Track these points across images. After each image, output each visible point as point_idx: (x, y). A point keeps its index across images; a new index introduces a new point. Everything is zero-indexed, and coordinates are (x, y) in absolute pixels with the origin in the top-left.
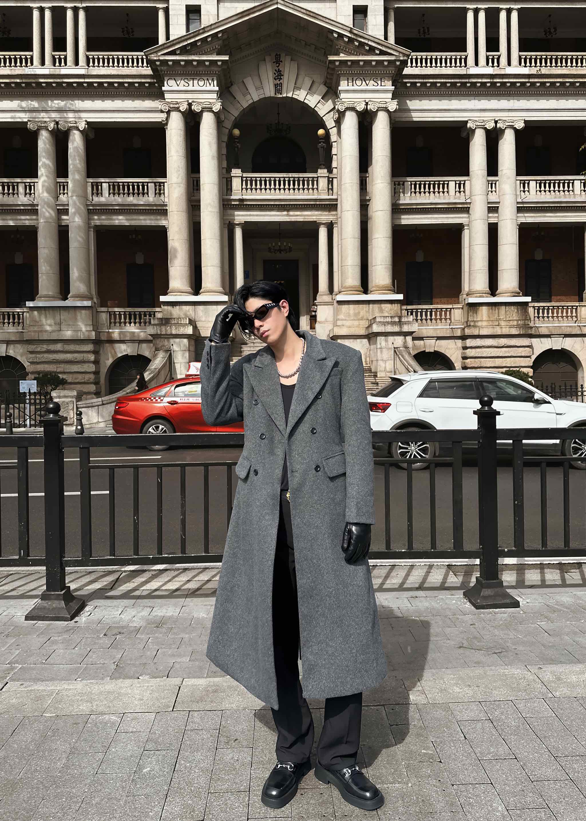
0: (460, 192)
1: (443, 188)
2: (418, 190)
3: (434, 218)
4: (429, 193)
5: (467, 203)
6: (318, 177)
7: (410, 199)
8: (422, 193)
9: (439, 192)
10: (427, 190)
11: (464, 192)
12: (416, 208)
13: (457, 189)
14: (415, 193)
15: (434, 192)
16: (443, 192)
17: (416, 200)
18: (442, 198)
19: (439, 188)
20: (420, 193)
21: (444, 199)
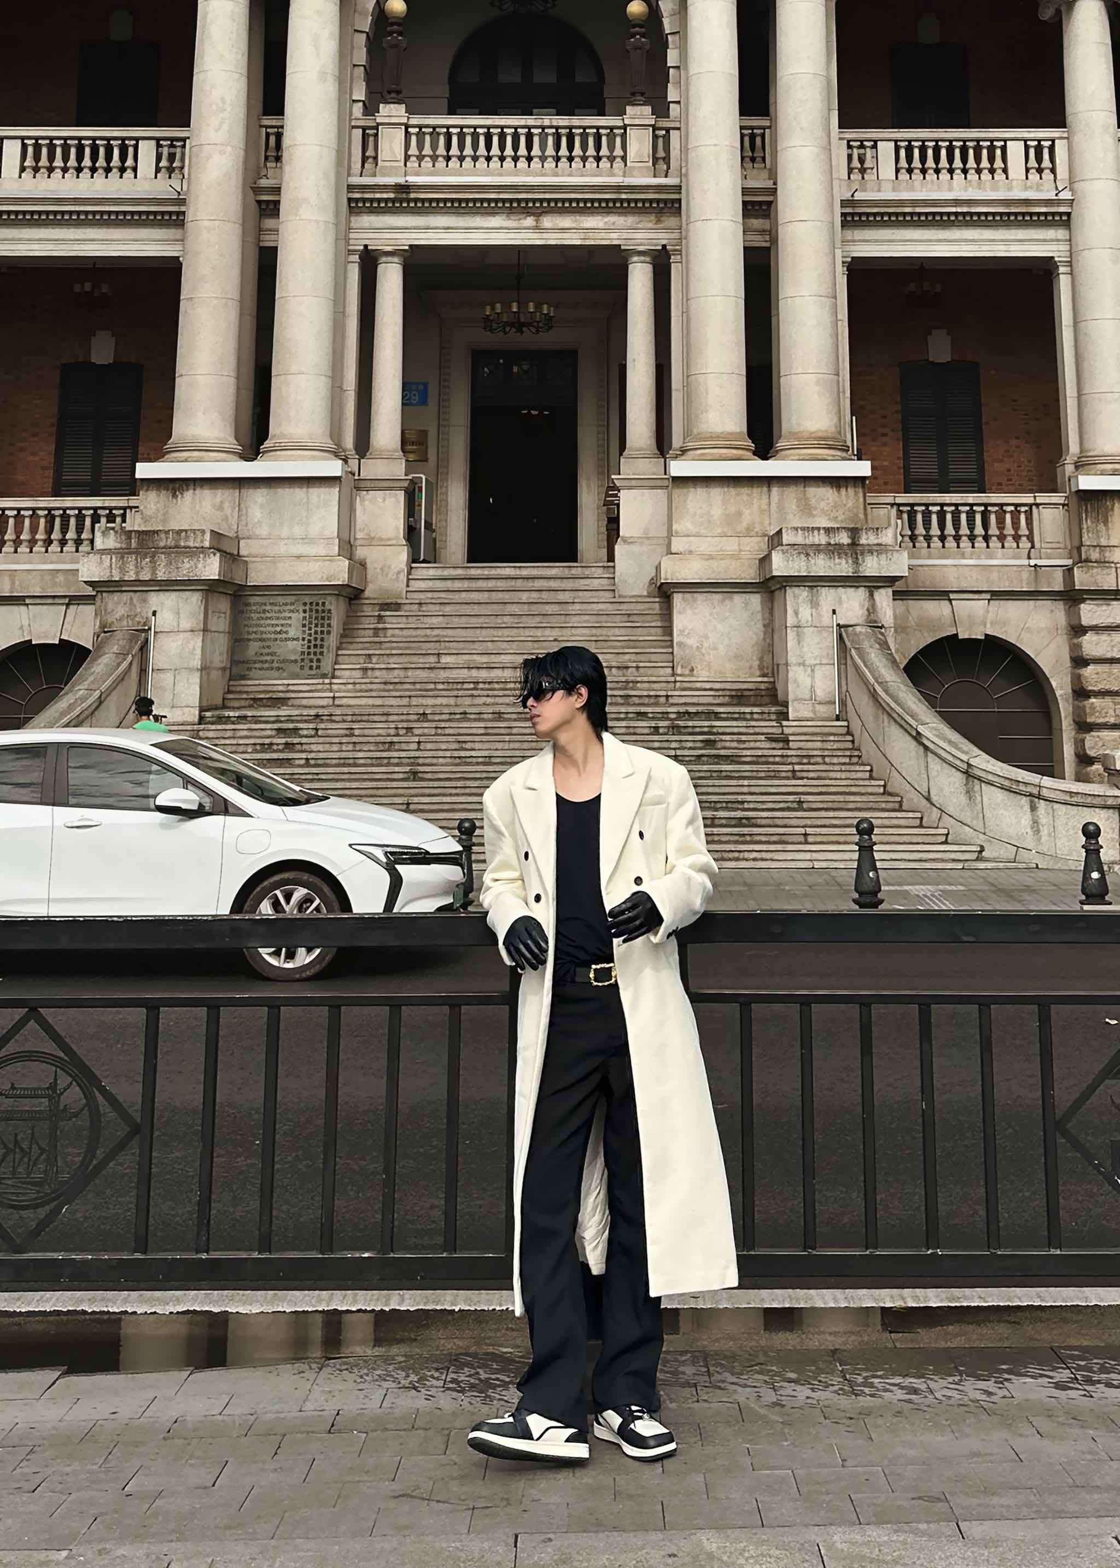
0: (1040, 171)
1: (991, 159)
2: (916, 163)
3: (966, 240)
4: (951, 171)
5: (1059, 202)
6: (625, 127)
7: (894, 190)
8: (931, 171)
9: (979, 171)
10: (944, 163)
11: (1053, 170)
12: (912, 214)
13: (1033, 163)
14: (910, 171)
15: (965, 171)
16: (992, 171)
17: (912, 189)
18: (988, 185)
19: (978, 159)
20: (924, 171)
21: (995, 189)
